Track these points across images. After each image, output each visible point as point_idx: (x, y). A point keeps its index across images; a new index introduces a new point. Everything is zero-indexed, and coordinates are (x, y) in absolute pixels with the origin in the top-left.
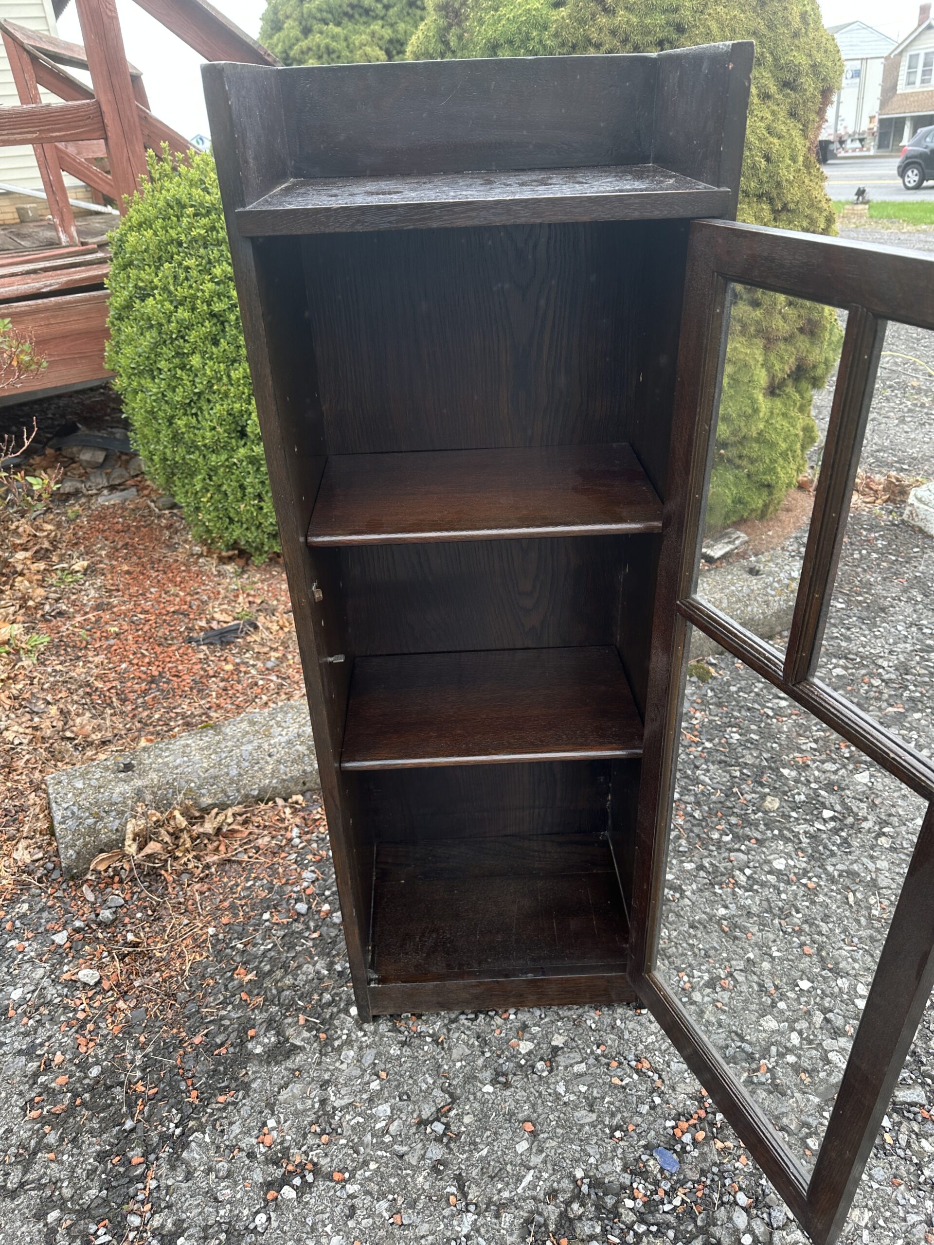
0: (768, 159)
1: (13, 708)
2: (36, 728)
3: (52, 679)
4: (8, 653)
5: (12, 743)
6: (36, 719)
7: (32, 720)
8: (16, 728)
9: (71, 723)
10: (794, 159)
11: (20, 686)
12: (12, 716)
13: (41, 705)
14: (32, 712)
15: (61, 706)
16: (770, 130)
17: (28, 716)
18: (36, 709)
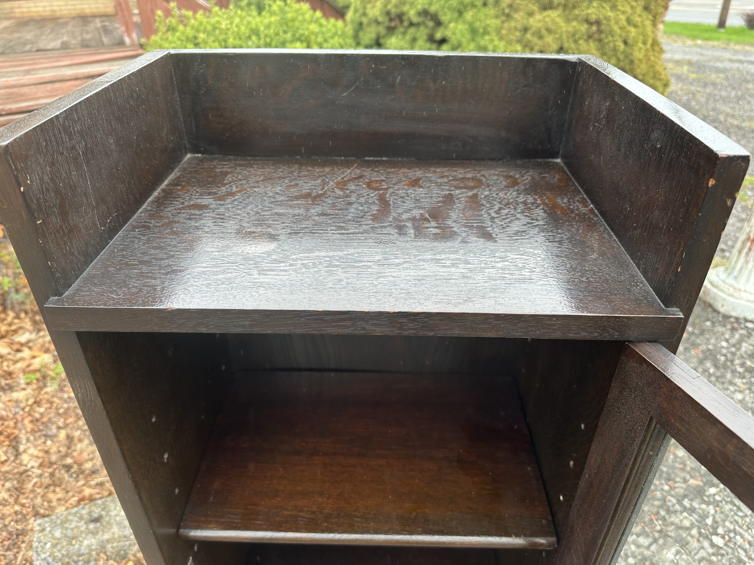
0: (625, 43)
1: (33, 431)
2: (47, 452)
3: (66, 406)
4: (38, 380)
5: (26, 466)
6: (49, 443)
7: (45, 443)
8: (32, 451)
9: (73, 448)
10: (645, 43)
11: (42, 410)
12: (32, 438)
13: (54, 430)
14: (46, 436)
15: (69, 431)
16: (629, 21)
17: (43, 439)
18: (50, 433)
